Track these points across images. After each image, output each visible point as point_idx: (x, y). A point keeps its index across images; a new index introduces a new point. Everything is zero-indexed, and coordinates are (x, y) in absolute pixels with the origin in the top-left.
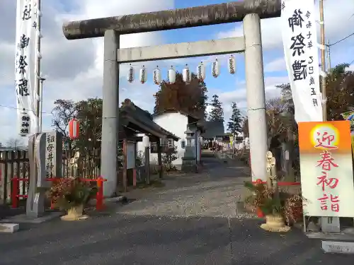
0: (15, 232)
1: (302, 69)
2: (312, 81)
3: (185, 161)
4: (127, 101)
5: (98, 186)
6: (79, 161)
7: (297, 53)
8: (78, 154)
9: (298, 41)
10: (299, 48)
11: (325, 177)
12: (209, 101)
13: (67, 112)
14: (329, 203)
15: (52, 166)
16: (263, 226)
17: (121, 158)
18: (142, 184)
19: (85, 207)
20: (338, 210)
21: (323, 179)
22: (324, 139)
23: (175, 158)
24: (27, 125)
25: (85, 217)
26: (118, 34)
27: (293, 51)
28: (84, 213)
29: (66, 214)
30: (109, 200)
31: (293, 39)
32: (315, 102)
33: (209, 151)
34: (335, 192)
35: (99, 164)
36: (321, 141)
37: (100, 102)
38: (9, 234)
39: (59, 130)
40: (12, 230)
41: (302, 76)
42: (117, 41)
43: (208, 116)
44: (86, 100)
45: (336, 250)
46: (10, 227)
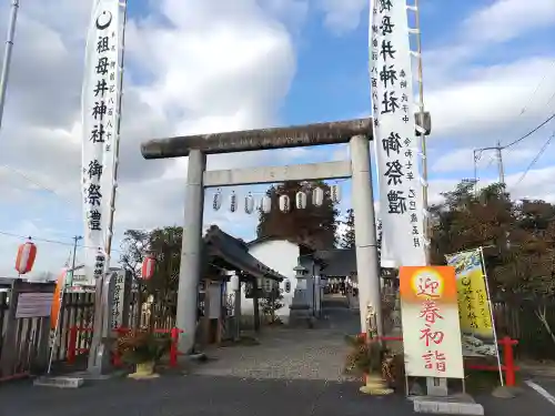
0: (80, 387)
1: (399, 201)
2: (414, 218)
3: (294, 311)
4: (214, 228)
5: (173, 338)
6: (152, 307)
7: (392, 182)
8: (151, 299)
9: (394, 168)
10: (395, 176)
11: (428, 330)
12: (342, 217)
13: (139, 245)
14: (434, 361)
15: (117, 313)
16: (362, 389)
17: (203, 304)
18: (230, 341)
19: (157, 364)
20: (444, 370)
21: (427, 333)
22: (427, 287)
23: (279, 306)
24: (101, 265)
25: (156, 376)
26: (204, 154)
27: (388, 178)
28: (155, 371)
29: (134, 371)
30: (185, 357)
31: (388, 164)
32: (416, 242)
33: (340, 296)
34: (440, 348)
35: (174, 312)
36: (423, 288)
37: (180, 231)
38: (73, 389)
39: (128, 268)
40: (76, 385)
41: (399, 209)
42: (204, 161)
43: (341, 241)
44: (162, 228)
45: (426, 410)
46: (74, 381)
